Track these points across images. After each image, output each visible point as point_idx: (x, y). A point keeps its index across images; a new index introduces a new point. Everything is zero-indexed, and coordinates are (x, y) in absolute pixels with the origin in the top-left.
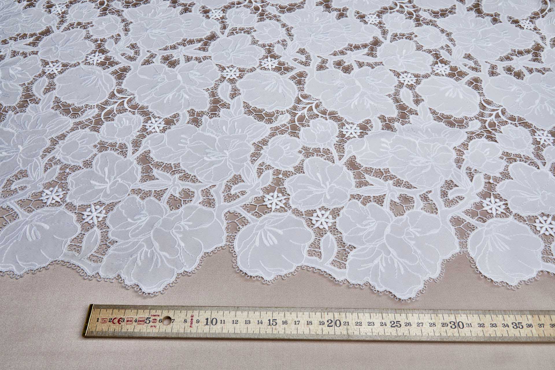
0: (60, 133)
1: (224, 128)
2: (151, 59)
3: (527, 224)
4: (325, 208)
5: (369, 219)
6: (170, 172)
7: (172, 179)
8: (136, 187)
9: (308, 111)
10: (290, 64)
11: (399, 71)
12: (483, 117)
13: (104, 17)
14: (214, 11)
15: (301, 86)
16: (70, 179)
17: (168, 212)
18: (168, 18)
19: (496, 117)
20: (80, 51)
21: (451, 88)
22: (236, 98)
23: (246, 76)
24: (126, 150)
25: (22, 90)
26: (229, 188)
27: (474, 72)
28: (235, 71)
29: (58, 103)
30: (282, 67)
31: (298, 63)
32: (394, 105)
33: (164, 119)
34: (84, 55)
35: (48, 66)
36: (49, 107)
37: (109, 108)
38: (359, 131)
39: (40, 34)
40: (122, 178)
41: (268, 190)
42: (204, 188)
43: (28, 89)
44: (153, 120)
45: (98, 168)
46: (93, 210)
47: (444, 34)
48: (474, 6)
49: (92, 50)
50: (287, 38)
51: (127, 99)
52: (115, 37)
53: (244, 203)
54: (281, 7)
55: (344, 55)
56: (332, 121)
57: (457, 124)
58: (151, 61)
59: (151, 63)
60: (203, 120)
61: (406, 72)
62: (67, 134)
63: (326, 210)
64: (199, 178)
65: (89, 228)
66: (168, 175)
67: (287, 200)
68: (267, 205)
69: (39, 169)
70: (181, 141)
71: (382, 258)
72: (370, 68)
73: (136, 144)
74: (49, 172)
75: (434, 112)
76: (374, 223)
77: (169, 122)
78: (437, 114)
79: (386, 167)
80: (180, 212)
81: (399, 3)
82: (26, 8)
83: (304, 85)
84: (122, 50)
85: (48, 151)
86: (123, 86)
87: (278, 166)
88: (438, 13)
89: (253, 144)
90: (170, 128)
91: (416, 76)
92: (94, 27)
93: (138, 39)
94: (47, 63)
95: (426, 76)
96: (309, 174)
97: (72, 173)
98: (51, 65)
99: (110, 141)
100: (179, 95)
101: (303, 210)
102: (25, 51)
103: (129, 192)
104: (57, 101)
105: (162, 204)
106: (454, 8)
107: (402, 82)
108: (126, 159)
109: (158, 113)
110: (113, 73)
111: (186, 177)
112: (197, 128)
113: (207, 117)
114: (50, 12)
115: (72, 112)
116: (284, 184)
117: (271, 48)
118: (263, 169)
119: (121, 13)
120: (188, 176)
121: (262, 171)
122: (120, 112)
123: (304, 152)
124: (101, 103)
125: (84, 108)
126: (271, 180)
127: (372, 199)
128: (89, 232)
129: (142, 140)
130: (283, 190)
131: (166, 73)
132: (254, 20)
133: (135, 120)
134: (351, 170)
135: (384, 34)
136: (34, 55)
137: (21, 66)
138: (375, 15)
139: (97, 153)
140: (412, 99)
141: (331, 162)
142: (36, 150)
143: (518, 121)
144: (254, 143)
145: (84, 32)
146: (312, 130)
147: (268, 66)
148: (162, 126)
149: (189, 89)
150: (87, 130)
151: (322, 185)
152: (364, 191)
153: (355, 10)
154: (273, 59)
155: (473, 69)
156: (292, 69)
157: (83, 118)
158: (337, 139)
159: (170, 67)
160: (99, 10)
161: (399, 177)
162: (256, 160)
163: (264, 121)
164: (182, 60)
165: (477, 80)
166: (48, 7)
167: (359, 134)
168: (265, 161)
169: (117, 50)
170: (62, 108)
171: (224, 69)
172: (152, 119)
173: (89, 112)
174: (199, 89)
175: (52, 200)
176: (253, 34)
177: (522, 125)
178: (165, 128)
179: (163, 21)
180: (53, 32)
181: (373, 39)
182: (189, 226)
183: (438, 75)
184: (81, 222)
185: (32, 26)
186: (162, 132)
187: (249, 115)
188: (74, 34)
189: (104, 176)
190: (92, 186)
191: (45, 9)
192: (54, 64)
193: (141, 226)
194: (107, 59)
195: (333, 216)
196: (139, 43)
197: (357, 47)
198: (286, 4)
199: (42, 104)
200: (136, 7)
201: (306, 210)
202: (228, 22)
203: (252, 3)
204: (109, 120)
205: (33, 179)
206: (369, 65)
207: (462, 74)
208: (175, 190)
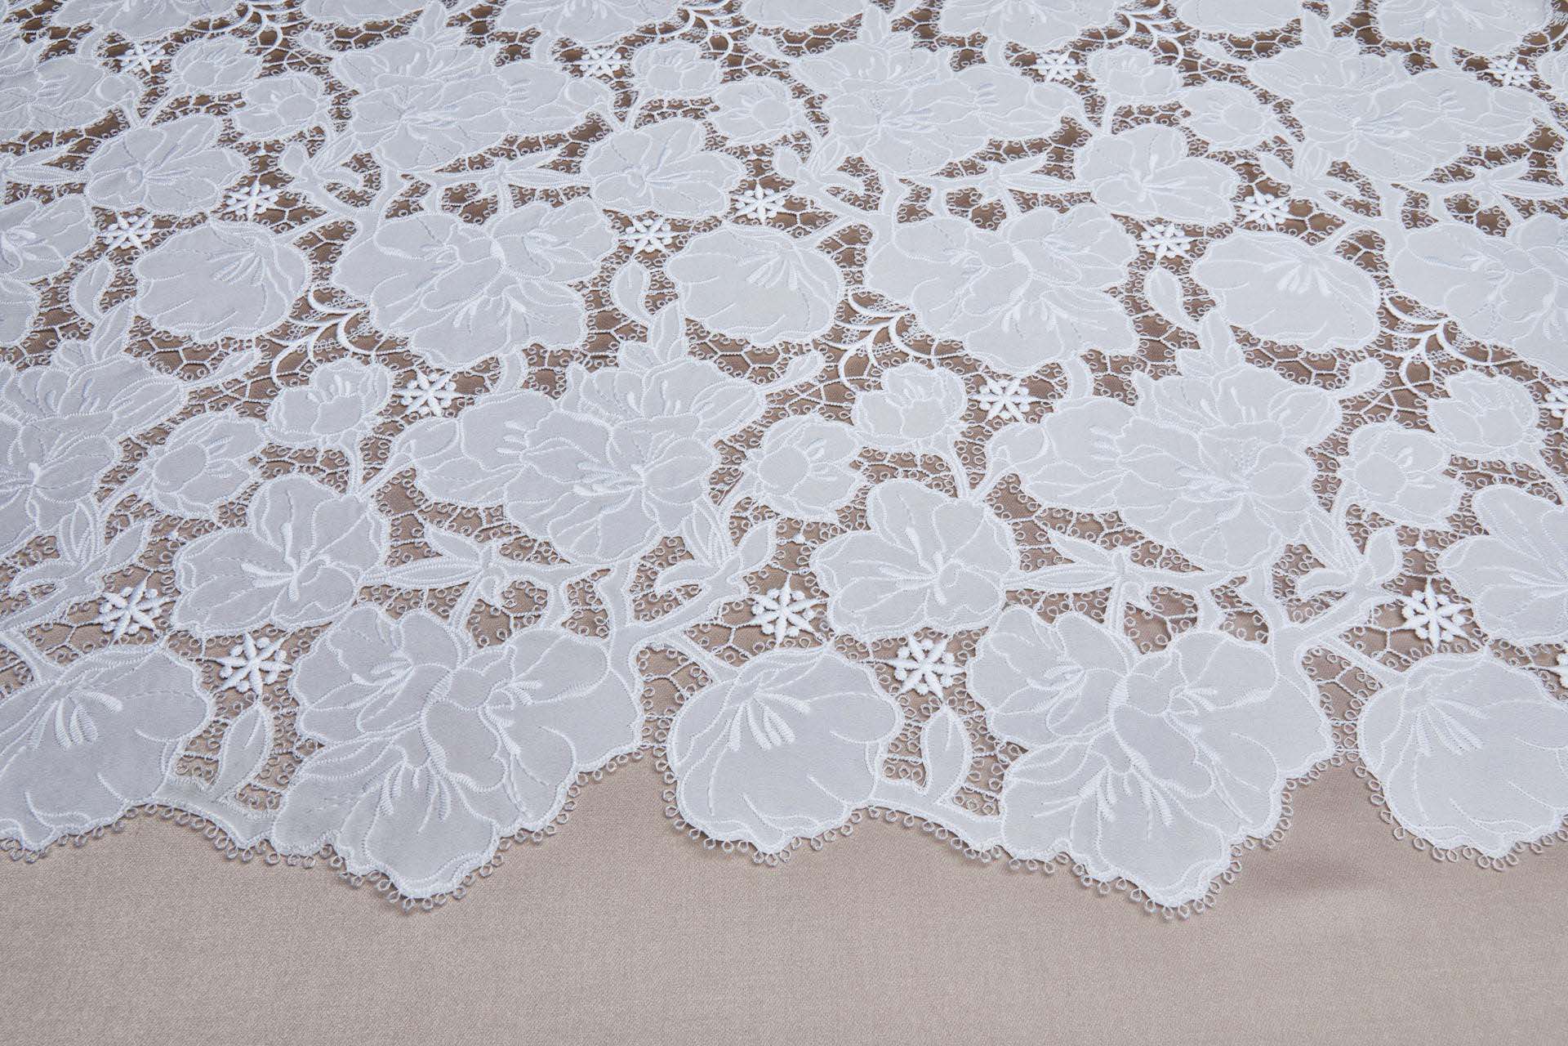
0: (151, 426)
1: (631, 397)
2: (414, 199)
3: (1531, 669)
4: (933, 633)
5: (1063, 664)
6: (476, 533)
7: (481, 554)
8: (376, 582)
9: (875, 343)
10: (819, 203)
11: (1140, 217)
12: (1391, 349)
13: (274, 79)
14: (595, 54)
15: (854, 269)
16: (181, 560)
17: (471, 652)
18: (460, 77)
19: (1429, 349)
20: (207, 180)
21: (1292, 267)
22: (665, 309)
23: (692, 241)
24: (345, 469)
25: (39, 300)
26: (648, 577)
27: (1360, 216)
28: (660, 230)
29: (144, 334)
30: (798, 214)
31: (843, 200)
32: (1129, 321)
33: (455, 375)
34: (219, 190)
35: (113, 227)
36: (117, 347)
37: (293, 346)
38: (1026, 399)
39: (88, 131)
40: (336, 555)
41: (765, 581)
42: (574, 580)
43: (55, 295)
44: (422, 379)
45: (264, 527)
46: (252, 652)
47: (1270, 106)
48: (1353, 22)
49: (241, 175)
50: (810, 128)
51: (346, 319)
52: (307, 135)
53: (693, 622)
54: (790, 38)
55: (977, 173)
56: (946, 371)
57: (1314, 372)
58: (414, 206)
59: (415, 210)
60: (569, 377)
61: (1160, 221)
62: (172, 425)
63: (937, 637)
64: (559, 549)
65: (238, 707)
66: (470, 541)
67: (820, 609)
68: (760, 626)
69: (90, 532)
70: (507, 438)
71: (1105, 778)
72: (1054, 211)
73: (375, 451)
74: (120, 542)
75: (1246, 339)
76: (1080, 675)
77: (470, 384)
78: (1256, 345)
79: (1109, 509)
80: (506, 652)
81: (1136, 16)
82: (47, 57)
83: (862, 265)
84: (328, 175)
85: (117, 477)
86: (334, 281)
87: (792, 508)
88: (1248, 44)
89: (716, 446)
90: (473, 403)
91: (1191, 231)
92: (246, 109)
93: (375, 140)
94: (112, 219)
95: (1221, 232)
96: (883, 531)
97: (188, 543)
98: (123, 222)
99: (298, 446)
100: (498, 305)
101: (867, 638)
102: (47, 183)
103: (356, 595)
104: (142, 328)
105: (453, 628)
106: (1295, 27)
107: (1151, 250)
108: (345, 497)
109: (436, 358)
110: (305, 243)
111: (522, 547)
112: (553, 401)
113: (582, 367)
114: (118, 66)
115: (185, 362)
116: (810, 561)
117: (763, 158)
118: (746, 518)
119: (325, 65)
120: (528, 545)
121: (746, 525)
122: (325, 356)
123: (866, 464)
124: (270, 333)
125: (221, 348)
126: (771, 551)
127: (1070, 602)
128: (241, 718)
129: (390, 438)
130: (810, 581)
131: (458, 240)
132: (711, 78)
133: (370, 382)
134: (1006, 516)
135: (1093, 111)
136: (73, 196)
137: (35, 227)
138: (1067, 54)
139: (261, 480)
140: (1180, 299)
141: (947, 495)
142: (81, 477)
143: (1493, 360)
144: (721, 442)
145: (218, 123)
146: (888, 400)
147: (756, 211)
148: (450, 394)
149: (527, 285)
150: (231, 412)
151: (923, 563)
152: (1046, 580)
153: (1004, 43)
154: (769, 192)
155: (1357, 207)
156: (827, 218)
157: (216, 378)
158: (965, 426)
159: (470, 221)
160: (260, 58)
161: (1149, 537)
162: (728, 491)
163: (747, 375)
164: (505, 199)
165: (1369, 240)
166: (112, 53)
167: (1027, 408)
168: (754, 495)
169: (315, 173)
170: (157, 350)
171: (627, 222)
172: (420, 375)
173: (233, 361)
174: (557, 284)
175: (129, 626)
176: (711, 117)
177: (1507, 372)
178: (458, 401)
179: (446, 86)
180: (128, 125)
181: (1060, 125)
182: (534, 694)
183: (1255, 228)
184: (217, 687)
185: (66, 110)
186: (451, 414)
187: (704, 358)
188: (190, 131)
189: (280, 549)
190: (247, 580)
191: (102, 60)
192: (131, 220)
193: (393, 695)
194: (284, 201)
195: (956, 657)
196: (379, 150)
197: (1015, 151)
198: (803, 26)
199: (97, 338)
200: (367, 46)
201: (879, 637)
202: (636, 83)
203: (706, 27)
204: (295, 383)
205: (73, 564)
206: (1051, 201)
207: (1324, 224)
208: (489, 587)
